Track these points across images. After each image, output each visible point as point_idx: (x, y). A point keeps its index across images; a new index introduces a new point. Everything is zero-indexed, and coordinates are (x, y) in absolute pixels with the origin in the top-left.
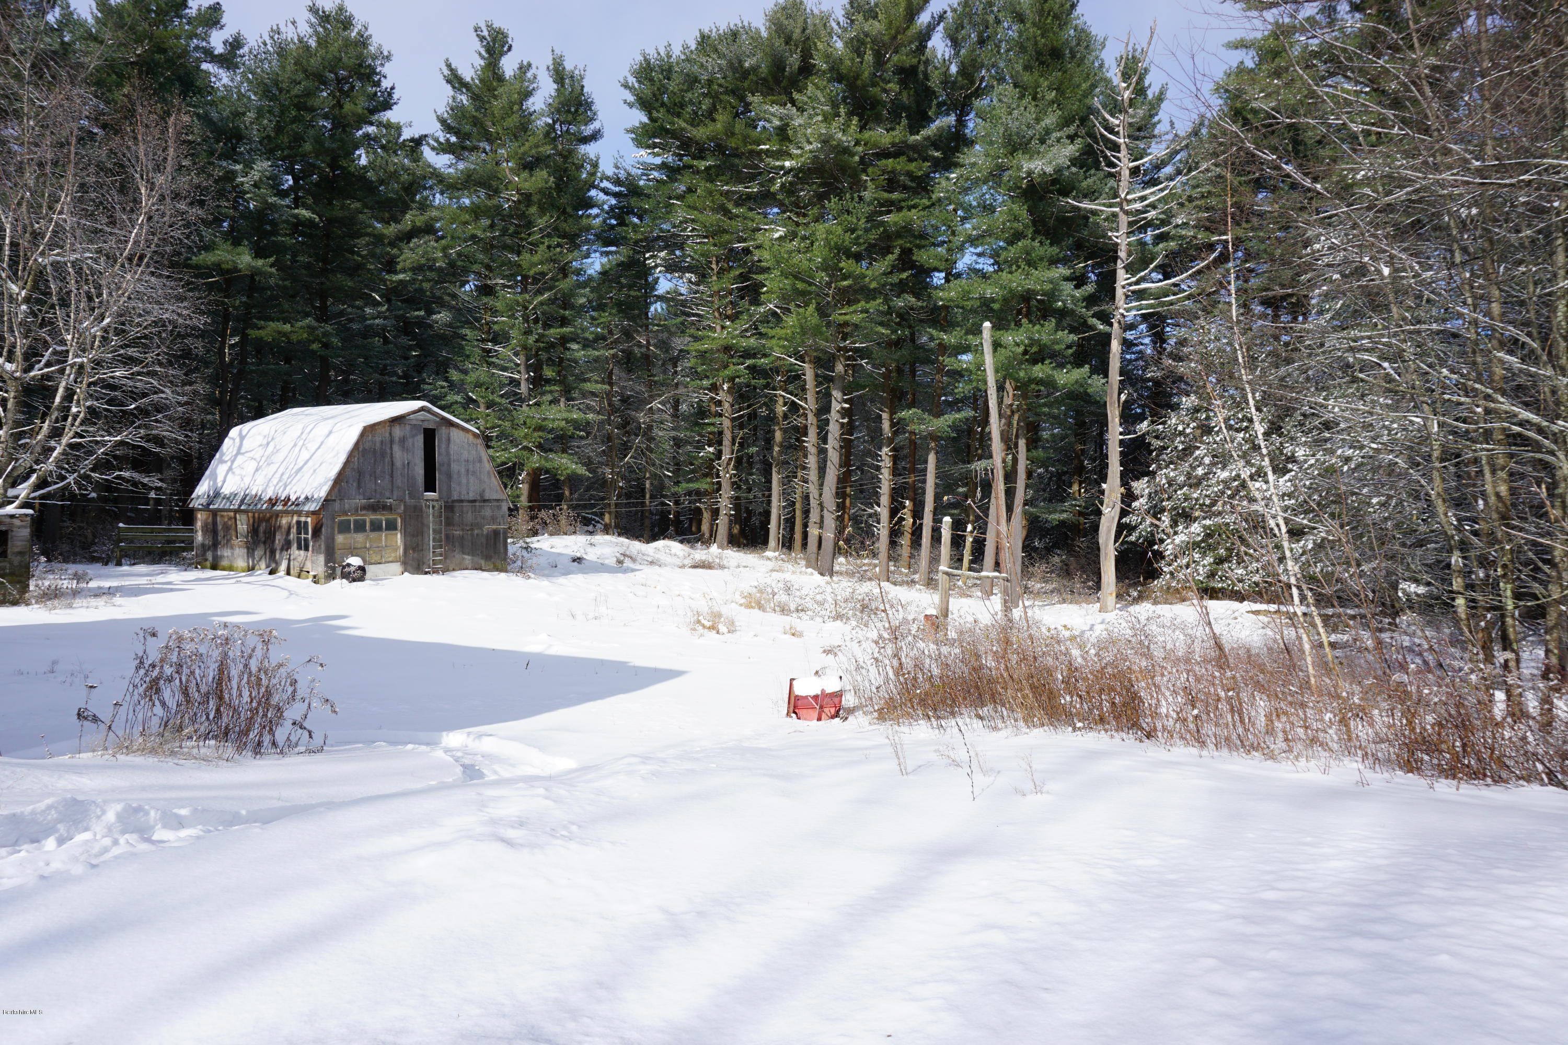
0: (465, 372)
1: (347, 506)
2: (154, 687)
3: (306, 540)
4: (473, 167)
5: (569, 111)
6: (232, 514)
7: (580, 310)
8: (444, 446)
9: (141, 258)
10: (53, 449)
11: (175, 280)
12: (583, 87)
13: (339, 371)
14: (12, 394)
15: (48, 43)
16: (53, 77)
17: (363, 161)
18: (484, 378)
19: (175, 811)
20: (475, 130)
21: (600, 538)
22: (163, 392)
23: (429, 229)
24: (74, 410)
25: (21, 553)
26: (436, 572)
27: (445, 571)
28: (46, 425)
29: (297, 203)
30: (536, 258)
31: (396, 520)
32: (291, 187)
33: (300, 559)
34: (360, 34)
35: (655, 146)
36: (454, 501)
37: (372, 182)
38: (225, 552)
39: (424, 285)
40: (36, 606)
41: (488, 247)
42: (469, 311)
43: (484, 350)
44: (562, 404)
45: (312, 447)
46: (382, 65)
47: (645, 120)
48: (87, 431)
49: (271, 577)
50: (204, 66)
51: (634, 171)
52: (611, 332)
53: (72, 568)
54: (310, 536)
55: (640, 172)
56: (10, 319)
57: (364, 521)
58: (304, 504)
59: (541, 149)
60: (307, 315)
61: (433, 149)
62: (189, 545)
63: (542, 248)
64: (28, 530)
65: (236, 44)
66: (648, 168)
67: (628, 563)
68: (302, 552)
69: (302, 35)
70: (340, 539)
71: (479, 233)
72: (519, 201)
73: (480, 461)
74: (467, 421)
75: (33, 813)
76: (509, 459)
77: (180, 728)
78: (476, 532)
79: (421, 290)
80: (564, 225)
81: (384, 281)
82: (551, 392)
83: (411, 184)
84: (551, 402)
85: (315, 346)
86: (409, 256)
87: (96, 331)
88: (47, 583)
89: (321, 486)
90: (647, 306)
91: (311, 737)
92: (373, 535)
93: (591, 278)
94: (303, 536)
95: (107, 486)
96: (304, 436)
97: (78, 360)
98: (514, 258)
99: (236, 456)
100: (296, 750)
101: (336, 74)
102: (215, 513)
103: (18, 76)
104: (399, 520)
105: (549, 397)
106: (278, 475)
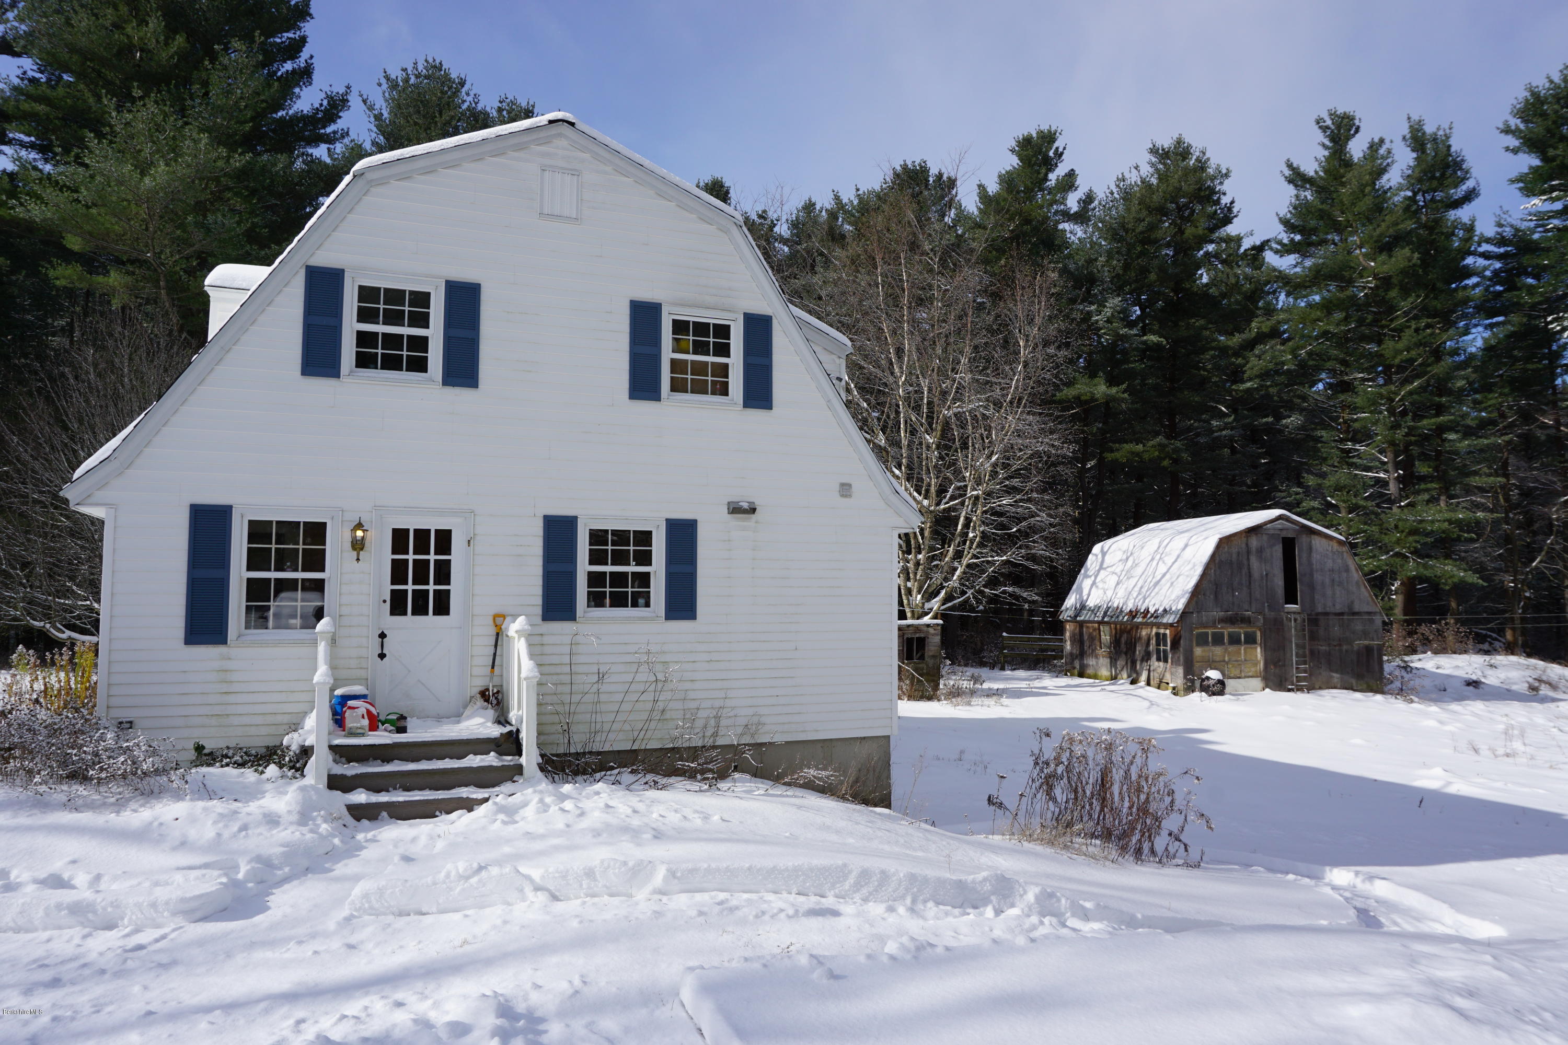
0: (1323, 476)
1: (1204, 618)
2: (1048, 783)
3: (1165, 651)
4: (1321, 261)
5: (1433, 177)
6: (1096, 625)
7: (1459, 395)
8: (1305, 555)
9: (1020, 399)
10: (955, 569)
11: (1047, 415)
12: (1449, 146)
13: (1187, 485)
14: (928, 525)
15: (950, 238)
16: (955, 265)
17: (1205, 280)
18: (1344, 481)
19: (1081, 902)
20: (1321, 223)
21: (1500, 659)
22: (1038, 516)
23: (1275, 333)
24: (971, 535)
25: (934, 657)
26: (1300, 689)
27: (1310, 689)
28: (951, 549)
29: (1144, 332)
30: (1400, 345)
31: (1255, 633)
32: (1138, 317)
33: (1160, 670)
34: (1198, 160)
35: (1553, 189)
36: (1318, 614)
37: (1214, 297)
38: (1091, 662)
39: (1271, 390)
40: (945, 702)
41: (1342, 341)
42: (1324, 411)
43: (1343, 451)
44: (1442, 504)
45: (1169, 560)
46: (1221, 183)
47: (1536, 162)
48: (982, 553)
49: (1132, 687)
50: (1061, 227)
51: (1524, 225)
52: (1503, 416)
53: (970, 671)
54: (1168, 648)
55: (1532, 224)
56: (927, 464)
57: (1222, 634)
58: (1162, 616)
59: (1401, 226)
60: (1157, 434)
61: (1276, 252)
62: (1059, 653)
63: (1408, 333)
64: (939, 637)
65: (1089, 198)
66: (1542, 217)
67: (1545, 690)
68: (1161, 664)
69: (1144, 176)
70: (1198, 651)
71: (1332, 328)
72: (1377, 287)
73: (1347, 570)
74: (1327, 527)
75: (973, 881)
76: (1379, 567)
77: (1069, 825)
78: (1345, 647)
79: (1268, 396)
80: (1435, 303)
81: (1229, 392)
82: (1427, 490)
83: (1254, 292)
84: (1428, 502)
85: (1166, 463)
86: (1255, 363)
87: (988, 467)
88: (952, 683)
89: (1179, 598)
90: (1554, 377)
91: (1186, 850)
92: (1232, 648)
93: (1472, 357)
94: (1162, 648)
95: (994, 600)
96: (1161, 550)
97: (975, 493)
98: (1373, 347)
99: (1099, 571)
100: (1175, 861)
101: (1177, 203)
102: (1081, 624)
103: (931, 271)
104: (1258, 634)
105: (1426, 496)
106: (1137, 589)
